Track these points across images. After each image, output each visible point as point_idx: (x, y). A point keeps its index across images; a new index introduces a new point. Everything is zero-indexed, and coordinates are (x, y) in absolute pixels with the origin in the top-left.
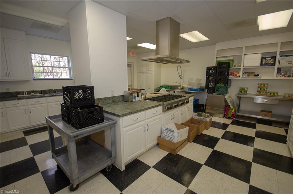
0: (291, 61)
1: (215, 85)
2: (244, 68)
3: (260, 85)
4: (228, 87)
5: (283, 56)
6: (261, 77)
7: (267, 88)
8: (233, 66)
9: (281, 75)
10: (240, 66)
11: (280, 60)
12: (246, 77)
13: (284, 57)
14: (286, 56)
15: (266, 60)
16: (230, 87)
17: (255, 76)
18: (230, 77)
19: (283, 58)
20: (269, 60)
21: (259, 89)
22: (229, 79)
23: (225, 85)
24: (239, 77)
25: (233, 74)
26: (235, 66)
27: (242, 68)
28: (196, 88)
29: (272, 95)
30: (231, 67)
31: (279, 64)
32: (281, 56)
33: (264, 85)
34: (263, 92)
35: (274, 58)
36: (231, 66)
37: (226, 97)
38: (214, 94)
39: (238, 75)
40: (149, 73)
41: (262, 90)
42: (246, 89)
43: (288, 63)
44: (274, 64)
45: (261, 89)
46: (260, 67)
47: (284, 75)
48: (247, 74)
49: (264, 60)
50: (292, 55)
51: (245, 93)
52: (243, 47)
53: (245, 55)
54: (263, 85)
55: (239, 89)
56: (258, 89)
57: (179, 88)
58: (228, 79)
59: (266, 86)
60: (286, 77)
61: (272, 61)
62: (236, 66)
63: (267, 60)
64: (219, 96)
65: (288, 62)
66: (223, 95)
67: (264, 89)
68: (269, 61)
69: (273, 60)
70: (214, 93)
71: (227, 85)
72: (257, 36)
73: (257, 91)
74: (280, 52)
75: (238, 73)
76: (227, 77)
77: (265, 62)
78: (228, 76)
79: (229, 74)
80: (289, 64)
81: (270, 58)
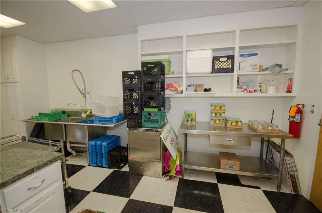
0: (256, 65)
1: (141, 110)
2: (187, 75)
3: (214, 107)
4: (166, 111)
5: (244, 55)
6: (215, 94)
7: (224, 113)
8: (171, 73)
9: (242, 90)
10: (181, 73)
11: (240, 63)
12: (191, 92)
13: (246, 57)
14: (248, 54)
15: (220, 61)
16: (169, 112)
17: (206, 90)
18: (168, 93)
19: (244, 58)
20: (225, 62)
21: (214, 115)
22: (166, 96)
23: (159, 110)
24: (182, 93)
25: (172, 87)
26: (173, 73)
27: (184, 75)
28: (108, 117)
29: (235, 126)
30: (166, 75)
31: (239, 70)
32: (241, 56)
33: (221, 107)
34: (220, 120)
35: (231, 58)
36: (166, 71)
37: (163, 136)
38: (141, 130)
39: (179, 89)
40: (10, 84)
41: (218, 115)
42: (194, 116)
43: (252, 67)
44: (232, 70)
45: (216, 114)
46: (212, 75)
47: (246, 90)
48: (192, 88)
49: (217, 63)
50: (257, 54)
51: (193, 122)
52: (182, 37)
53: (187, 51)
54: (218, 108)
55: (183, 115)
56: (212, 115)
57: (84, 115)
58: (163, 97)
59: (223, 108)
60: (250, 92)
61: (228, 64)
62: (176, 72)
63: (222, 62)
64: (151, 132)
65: (252, 65)
66: (157, 131)
67: (220, 114)
68: (225, 64)
69: (230, 62)
70: (141, 127)
71: (164, 109)
72: (204, 16)
73: (210, 120)
74: (240, 47)
75: (180, 86)
76: (162, 93)
77: (218, 65)
78: (164, 91)
79: (166, 87)
80: (253, 70)
81: (225, 59)
